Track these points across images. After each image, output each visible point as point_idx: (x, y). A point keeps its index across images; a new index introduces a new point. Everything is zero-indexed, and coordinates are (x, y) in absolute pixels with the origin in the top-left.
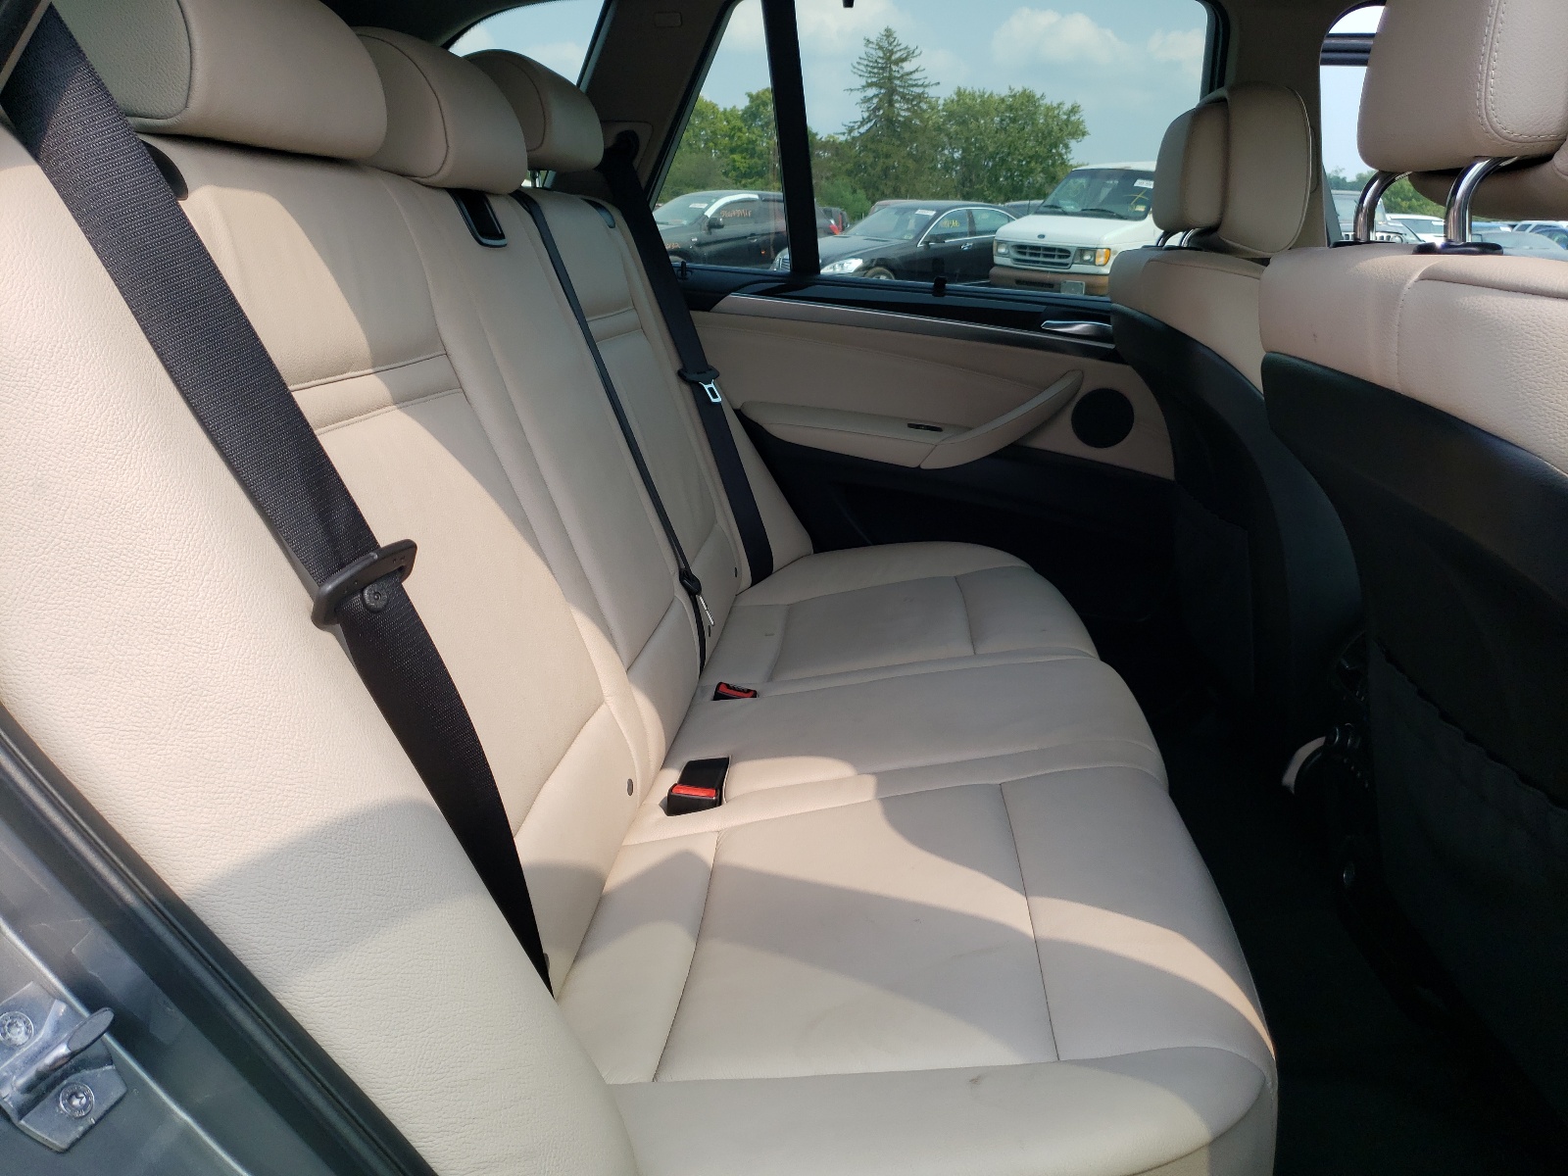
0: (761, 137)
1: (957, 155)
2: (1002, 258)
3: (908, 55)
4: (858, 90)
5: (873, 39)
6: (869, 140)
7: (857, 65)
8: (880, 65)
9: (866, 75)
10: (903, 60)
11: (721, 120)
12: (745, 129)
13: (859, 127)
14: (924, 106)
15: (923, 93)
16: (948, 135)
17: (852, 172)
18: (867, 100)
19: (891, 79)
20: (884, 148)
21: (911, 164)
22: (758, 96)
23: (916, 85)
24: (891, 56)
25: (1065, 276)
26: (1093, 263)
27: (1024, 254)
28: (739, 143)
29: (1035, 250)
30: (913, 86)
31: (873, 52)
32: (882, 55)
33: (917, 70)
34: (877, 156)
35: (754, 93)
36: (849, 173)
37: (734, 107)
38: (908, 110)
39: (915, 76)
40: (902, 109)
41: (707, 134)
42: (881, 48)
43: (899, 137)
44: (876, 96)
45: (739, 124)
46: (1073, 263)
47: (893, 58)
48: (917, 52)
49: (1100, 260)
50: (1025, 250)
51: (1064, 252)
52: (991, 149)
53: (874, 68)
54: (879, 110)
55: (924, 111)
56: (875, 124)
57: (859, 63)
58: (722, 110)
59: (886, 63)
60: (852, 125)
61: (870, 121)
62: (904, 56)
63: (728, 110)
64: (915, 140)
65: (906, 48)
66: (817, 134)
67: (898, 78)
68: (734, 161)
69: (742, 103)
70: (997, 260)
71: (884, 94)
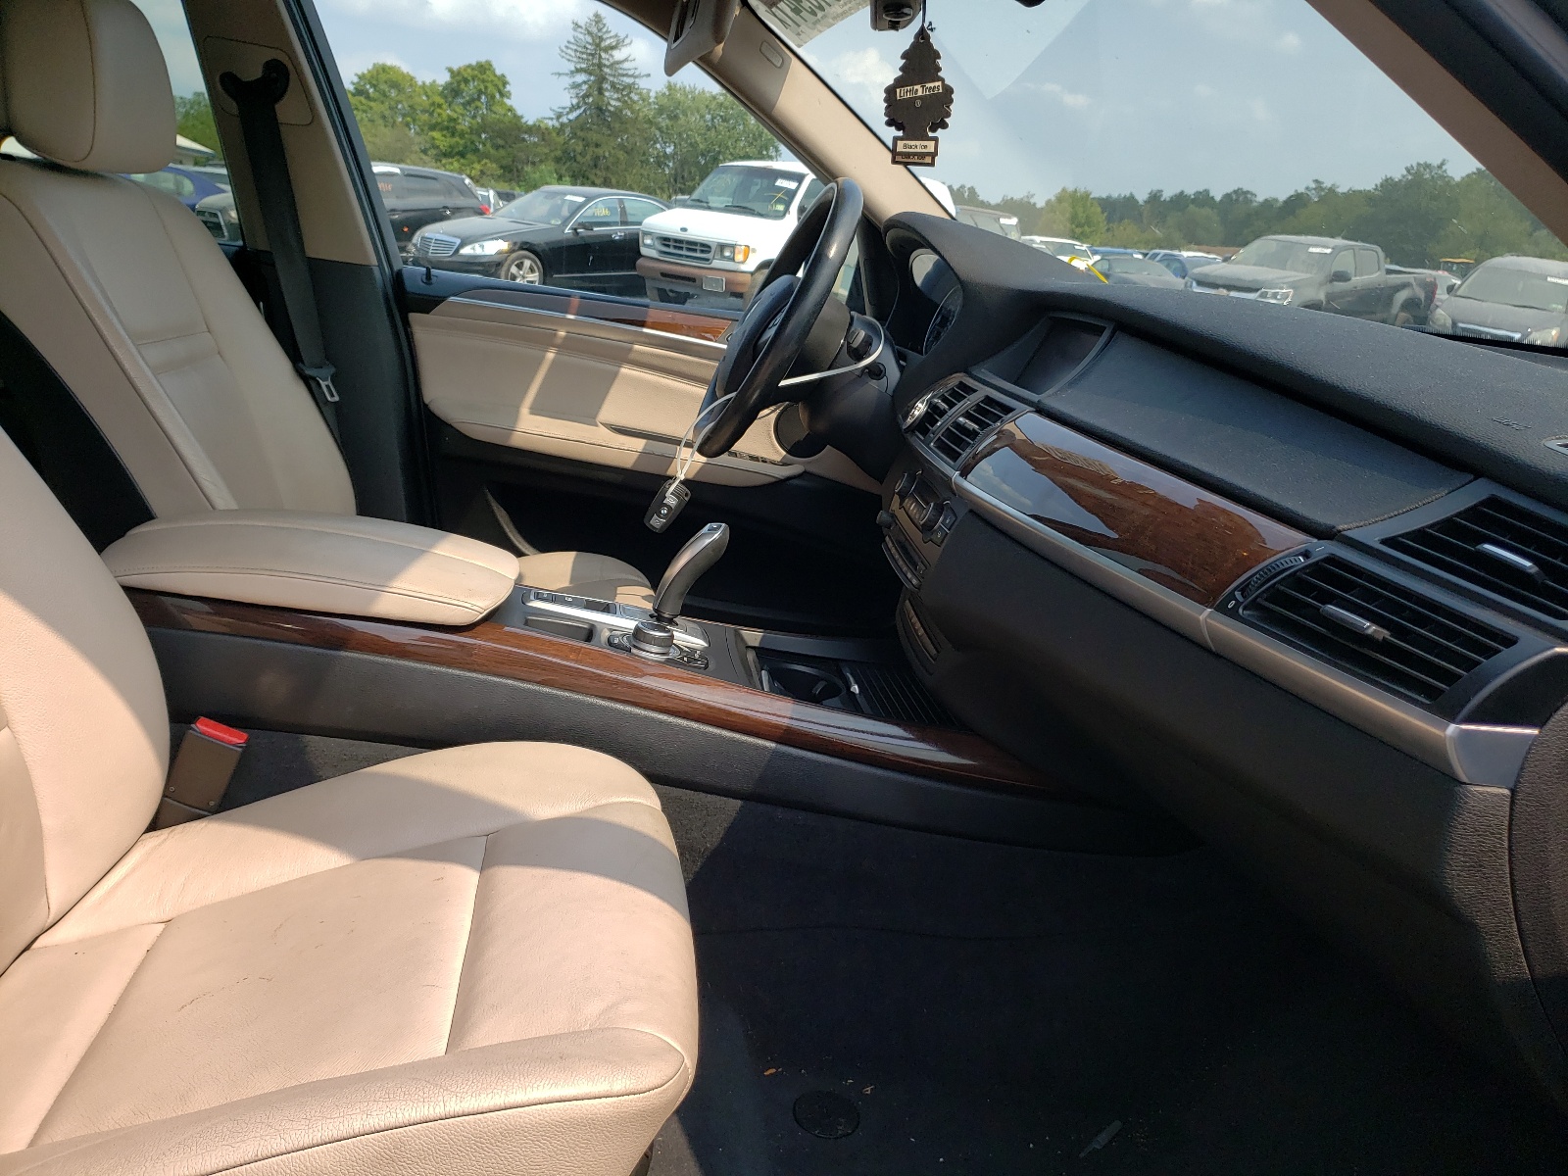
0: (463, 115)
1: (669, 150)
2: (649, 249)
3: (618, 44)
4: (567, 74)
5: (582, 23)
6: (579, 128)
7: (565, 49)
8: (589, 51)
9: (575, 59)
10: (613, 48)
11: (419, 95)
12: (444, 106)
13: (568, 113)
14: (635, 98)
15: (634, 84)
16: (660, 129)
17: (561, 159)
18: (575, 86)
19: (600, 66)
20: (594, 137)
21: (621, 155)
22: (459, 73)
23: (626, 75)
24: (600, 43)
25: (705, 271)
26: (733, 259)
27: (668, 246)
28: (439, 120)
29: (678, 243)
30: (623, 75)
31: (581, 36)
32: (591, 41)
33: (626, 60)
34: (587, 145)
35: (455, 68)
36: (558, 160)
37: (434, 81)
38: (618, 99)
39: (626, 65)
40: (612, 100)
41: (404, 108)
42: (590, 33)
43: (609, 127)
44: (585, 82)
45: (439, 100)
46: (714, 258)
47: (603, 45)
48: (627, 41)
49: (739, 257)
50: (671, 243)
51: (705, 247)
52: (701, 146)
53: (583, 53)
54: (588, 97)
55: (634, 102)
56: (585, 111)
57: (567, 47)
58: (420, 83)
59: (595, 50)
60: (560, 110)
61: (579, 107)
62: (614, 44)
63: (427, 83)
64: (626, 131)
65: (616, 36)
66: (522, 117)
67: (608, 67)
68: (433, 138)
69: (443, 78)
70: (644, 251)
71: (594, 82)
